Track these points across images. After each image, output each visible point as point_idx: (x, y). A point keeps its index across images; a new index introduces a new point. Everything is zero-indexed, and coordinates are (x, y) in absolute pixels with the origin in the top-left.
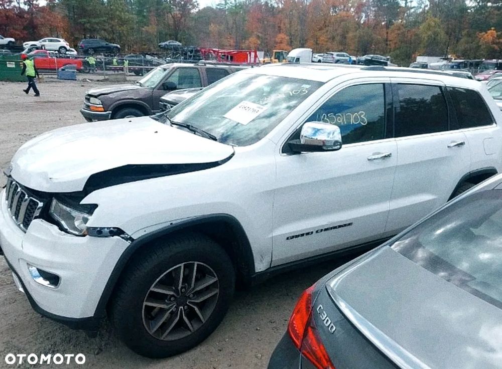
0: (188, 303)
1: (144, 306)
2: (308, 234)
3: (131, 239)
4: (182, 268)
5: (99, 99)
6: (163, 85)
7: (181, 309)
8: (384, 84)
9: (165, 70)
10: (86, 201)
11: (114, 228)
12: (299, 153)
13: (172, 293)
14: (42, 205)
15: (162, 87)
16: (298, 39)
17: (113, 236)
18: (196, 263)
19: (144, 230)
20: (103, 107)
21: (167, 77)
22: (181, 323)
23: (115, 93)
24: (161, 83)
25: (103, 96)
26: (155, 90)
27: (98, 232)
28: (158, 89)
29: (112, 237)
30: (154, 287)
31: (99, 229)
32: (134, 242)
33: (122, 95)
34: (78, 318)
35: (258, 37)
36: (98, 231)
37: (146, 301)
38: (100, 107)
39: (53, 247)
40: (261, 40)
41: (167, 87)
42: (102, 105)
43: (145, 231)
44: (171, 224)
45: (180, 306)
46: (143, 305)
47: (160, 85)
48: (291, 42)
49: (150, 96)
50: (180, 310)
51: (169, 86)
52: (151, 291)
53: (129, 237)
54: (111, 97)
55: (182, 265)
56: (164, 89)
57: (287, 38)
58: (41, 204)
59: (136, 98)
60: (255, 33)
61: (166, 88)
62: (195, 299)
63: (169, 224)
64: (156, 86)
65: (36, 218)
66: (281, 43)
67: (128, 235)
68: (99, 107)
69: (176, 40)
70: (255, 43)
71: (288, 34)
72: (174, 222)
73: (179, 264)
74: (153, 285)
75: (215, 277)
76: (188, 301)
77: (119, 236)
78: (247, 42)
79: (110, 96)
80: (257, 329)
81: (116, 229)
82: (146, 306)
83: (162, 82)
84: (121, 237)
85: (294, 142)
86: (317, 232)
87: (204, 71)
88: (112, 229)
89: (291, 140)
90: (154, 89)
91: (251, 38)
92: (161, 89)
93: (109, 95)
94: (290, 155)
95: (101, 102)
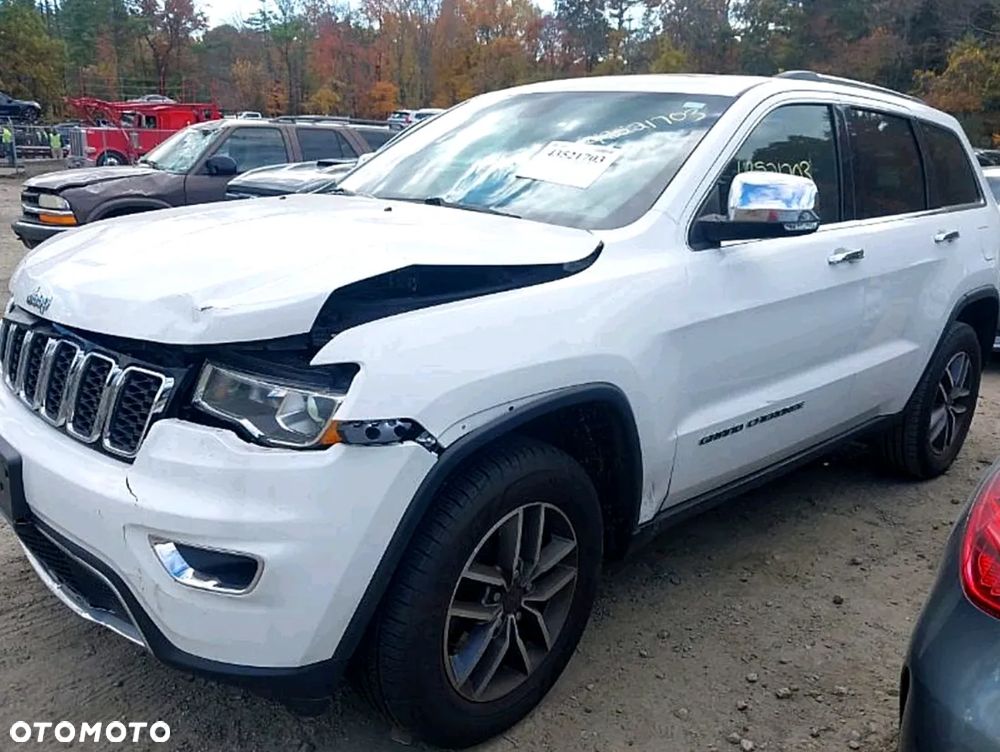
0: (523, 604)
1: (449, 618)
2: (735, 430)
3: (436, 448)
4: (521, 516)
5: (64, 198)
6: (207, 163)
7: (512, 619)
8: (829, 106)
9: (206, 133)
10: (326, 356)
11: (402, 420)
12: (717, 245)
13: (499, 582)
14: (171, 385)
15: (206, 170)
16: (417, 93)
17: (401, 442)
18: (545, 505)
19: (461, 425)
20: (75, 216)
21: (214, 148)
22: (513, 655)
23: (99, 184)
24: (203, 161)
25: (71, 190)
26: (189, 176)
27: (369, 434)
28: (197, 174)
29: (400, 445)
30: (470, 569)
31: (370, 425)
32: (445, 456)
33: (117, 186)
34: (297, 666)
35: (336, 88)
36: (369, 429)
37: (455, 605)
38: (69, 215)
39: (236, 484)
40: (341, 94)
41: (216, 168)
42: (71, 209)
43: (464, 427)
44: (511, 408)
45: (510, 613)
46: (446, 614)
47: (199, 166)
48: (403, 97)
49: (178, 191)
50: (509, 621)
51: (220, 166)
52: (463, 578)
53: (434, 442)
54: (92, 191)
55: (520, 511)
56: (211, 174)
57: (396, 89)
58: (168, 383)
59: (149, 193)
60: (330, 80)
61: (214, 171)
62: (535, 595)
63: (505, 409)
64: (192, 168)
65: (156, 417)
66: (383, 98)
67: (430, 436)
68: (65, 216)
69: (163, 93)
70: (329, 101)
71: (396, 82)
72: (515, 405)
73: (514, 509)
74: (468, 564)
75: (573, 539)
76: (524, 599)
77: (414, 440)
78: (313, 98)
79: (90, 189)
80: (641, 655)
81: (410, 424)
82: (453, 617)
83: (206, 158)
84: (419, 442)
85: (712, 218)
86: (749, 425)
87: (294, 135)
88: (399, 423)
89: (702, 215)
90: (186, 173)
91: (321, 90)
92: (205, 174)
93: (87, 188)
94: (699, 250)
95: (70, 204)
